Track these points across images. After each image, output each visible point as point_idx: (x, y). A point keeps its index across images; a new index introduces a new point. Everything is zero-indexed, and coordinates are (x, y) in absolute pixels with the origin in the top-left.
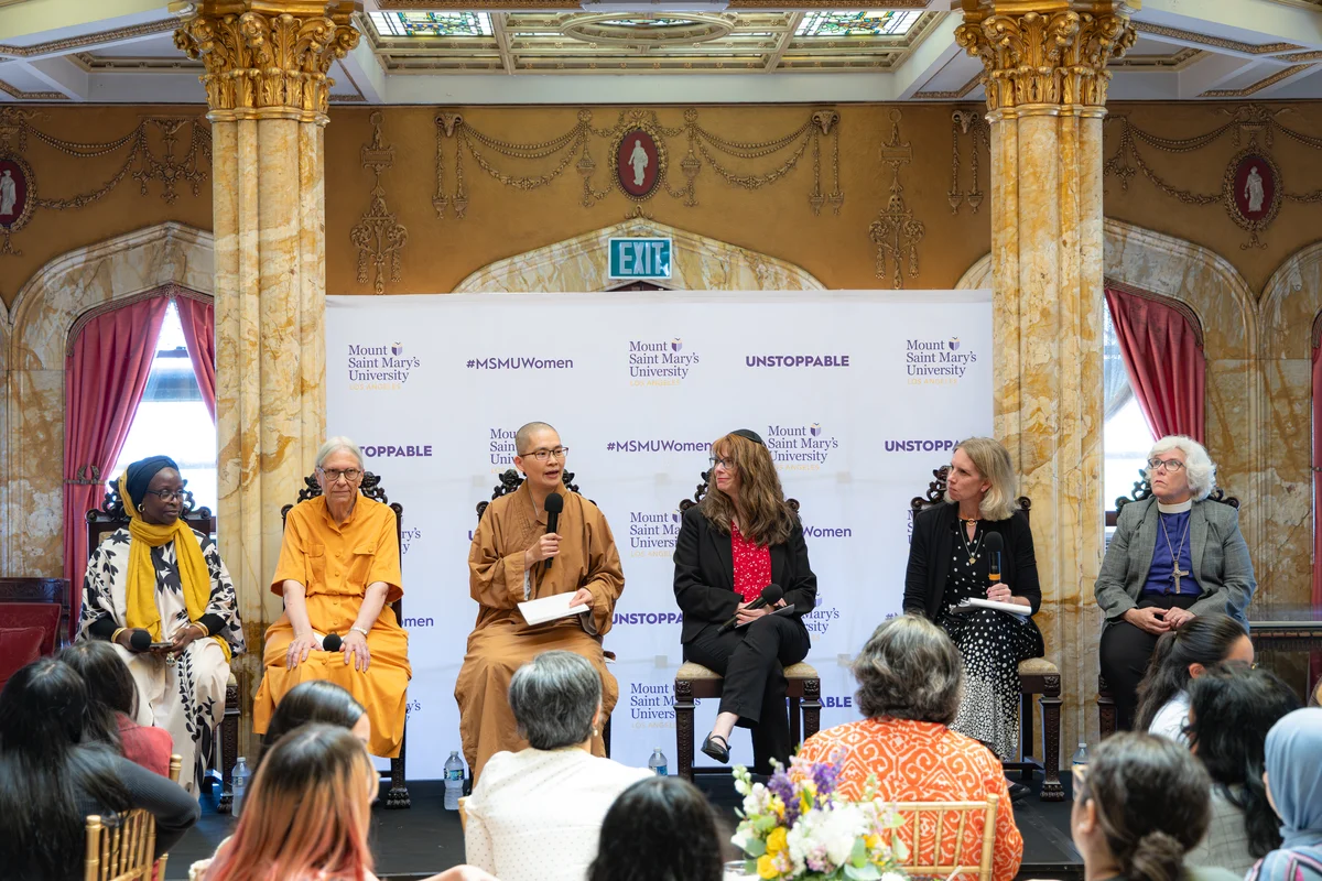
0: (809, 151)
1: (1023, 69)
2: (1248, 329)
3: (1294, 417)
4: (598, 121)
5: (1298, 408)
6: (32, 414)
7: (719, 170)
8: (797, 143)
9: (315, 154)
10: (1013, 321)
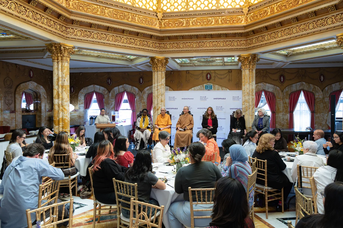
0: (228, 75)
1: (245, 64)
2: (281, 95)
3: (287, 106)
4: (204, 72)
5: (287, 105)
6: (144, 104)
7: (218, 77)
8: (227, 74)
9: (164, 75)
10: (244, 94)
